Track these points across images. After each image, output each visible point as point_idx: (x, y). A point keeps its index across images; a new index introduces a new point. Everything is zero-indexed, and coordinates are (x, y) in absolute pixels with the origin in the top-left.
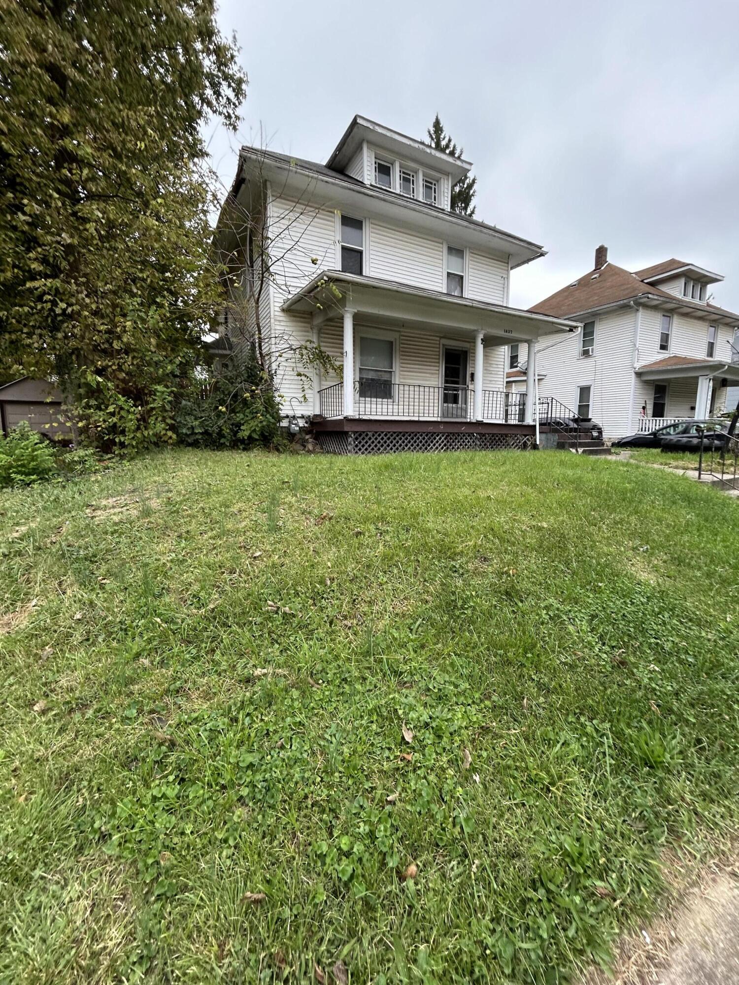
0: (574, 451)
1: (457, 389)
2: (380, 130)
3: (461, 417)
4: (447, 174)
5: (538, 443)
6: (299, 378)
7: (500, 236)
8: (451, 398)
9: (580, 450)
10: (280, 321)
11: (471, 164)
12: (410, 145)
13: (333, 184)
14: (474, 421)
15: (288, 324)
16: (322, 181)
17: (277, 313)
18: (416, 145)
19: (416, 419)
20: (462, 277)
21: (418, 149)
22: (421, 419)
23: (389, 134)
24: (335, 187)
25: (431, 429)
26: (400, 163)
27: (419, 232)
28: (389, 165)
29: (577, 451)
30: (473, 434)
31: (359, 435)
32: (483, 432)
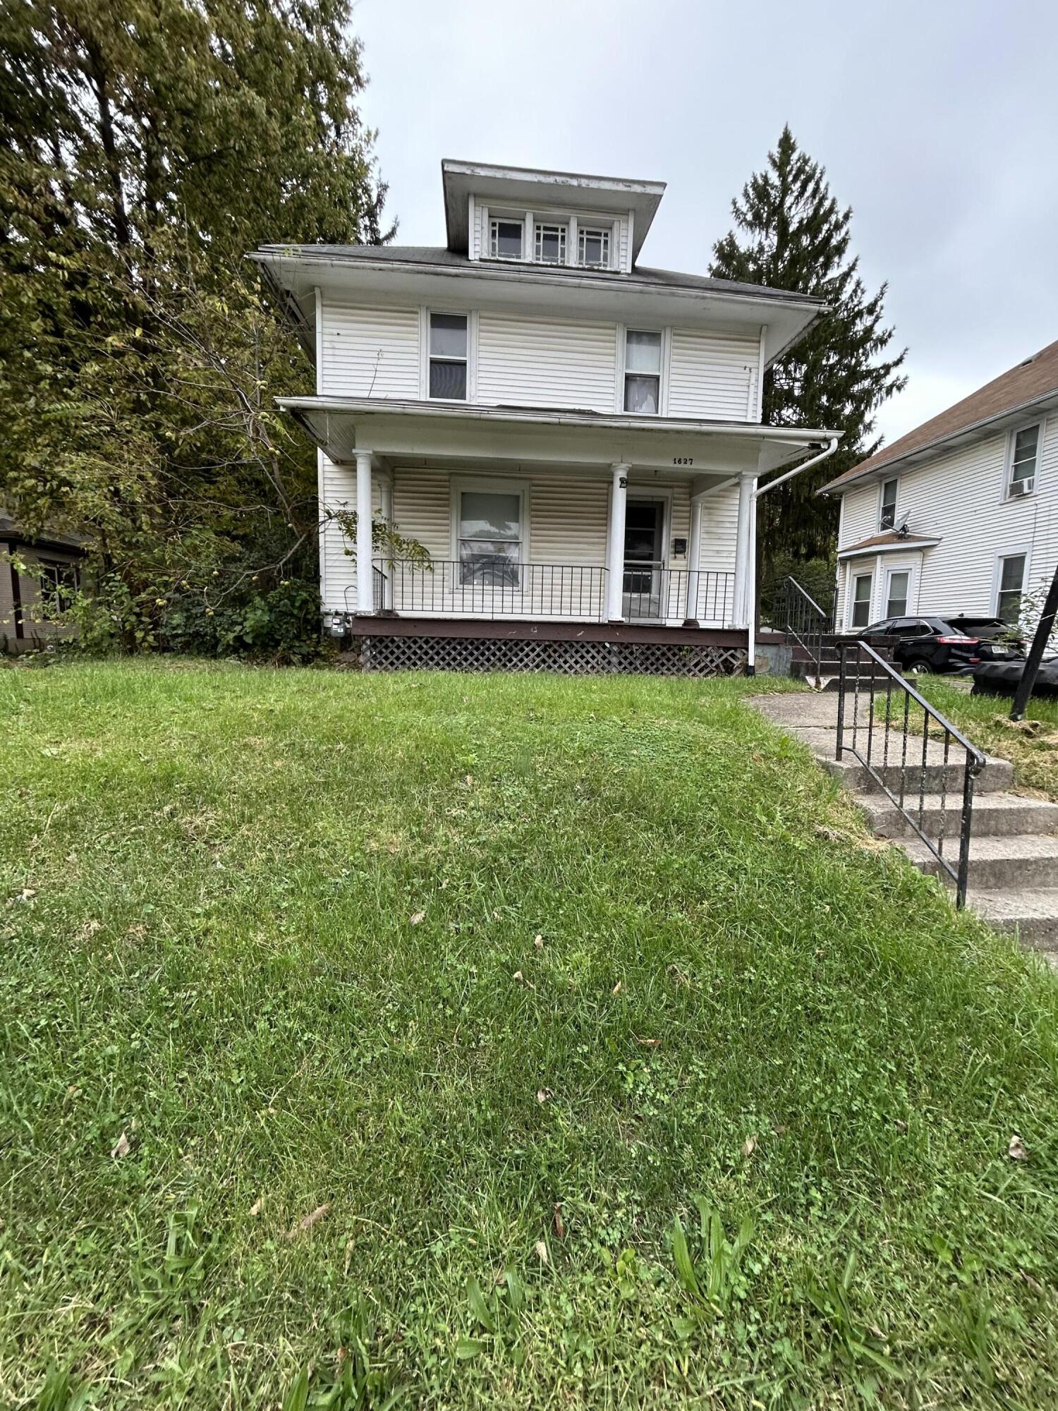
0: (811, 681)
1: (649, 568)
2: (483, 172)
3: (649, 615)
4: (625, 212)
5: (751, 663)
6: (349, 558)
7: (715, 295)
8: (636, 583)
9: (825, 681)
10: (332, 479)
11: (663, 185)
12: (539, 182)
13: (392, 270)
14: (604, 620)
15: (344, 482)
16: (374, 269)
17: (327, 469)
18: (551, 180)
19: (489, 617)
20: (657, 378)
21: (556, 185)
22: (497, 617)
23: (499, 174)
24: (397, 274)
25: (512, 634)
26: (534, 214)
27: (568, 317)
28: (517, 222)
29: (818, 683)
30: (602, 644)
31: (378, 641)
32: (626, 640)
